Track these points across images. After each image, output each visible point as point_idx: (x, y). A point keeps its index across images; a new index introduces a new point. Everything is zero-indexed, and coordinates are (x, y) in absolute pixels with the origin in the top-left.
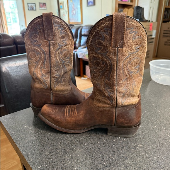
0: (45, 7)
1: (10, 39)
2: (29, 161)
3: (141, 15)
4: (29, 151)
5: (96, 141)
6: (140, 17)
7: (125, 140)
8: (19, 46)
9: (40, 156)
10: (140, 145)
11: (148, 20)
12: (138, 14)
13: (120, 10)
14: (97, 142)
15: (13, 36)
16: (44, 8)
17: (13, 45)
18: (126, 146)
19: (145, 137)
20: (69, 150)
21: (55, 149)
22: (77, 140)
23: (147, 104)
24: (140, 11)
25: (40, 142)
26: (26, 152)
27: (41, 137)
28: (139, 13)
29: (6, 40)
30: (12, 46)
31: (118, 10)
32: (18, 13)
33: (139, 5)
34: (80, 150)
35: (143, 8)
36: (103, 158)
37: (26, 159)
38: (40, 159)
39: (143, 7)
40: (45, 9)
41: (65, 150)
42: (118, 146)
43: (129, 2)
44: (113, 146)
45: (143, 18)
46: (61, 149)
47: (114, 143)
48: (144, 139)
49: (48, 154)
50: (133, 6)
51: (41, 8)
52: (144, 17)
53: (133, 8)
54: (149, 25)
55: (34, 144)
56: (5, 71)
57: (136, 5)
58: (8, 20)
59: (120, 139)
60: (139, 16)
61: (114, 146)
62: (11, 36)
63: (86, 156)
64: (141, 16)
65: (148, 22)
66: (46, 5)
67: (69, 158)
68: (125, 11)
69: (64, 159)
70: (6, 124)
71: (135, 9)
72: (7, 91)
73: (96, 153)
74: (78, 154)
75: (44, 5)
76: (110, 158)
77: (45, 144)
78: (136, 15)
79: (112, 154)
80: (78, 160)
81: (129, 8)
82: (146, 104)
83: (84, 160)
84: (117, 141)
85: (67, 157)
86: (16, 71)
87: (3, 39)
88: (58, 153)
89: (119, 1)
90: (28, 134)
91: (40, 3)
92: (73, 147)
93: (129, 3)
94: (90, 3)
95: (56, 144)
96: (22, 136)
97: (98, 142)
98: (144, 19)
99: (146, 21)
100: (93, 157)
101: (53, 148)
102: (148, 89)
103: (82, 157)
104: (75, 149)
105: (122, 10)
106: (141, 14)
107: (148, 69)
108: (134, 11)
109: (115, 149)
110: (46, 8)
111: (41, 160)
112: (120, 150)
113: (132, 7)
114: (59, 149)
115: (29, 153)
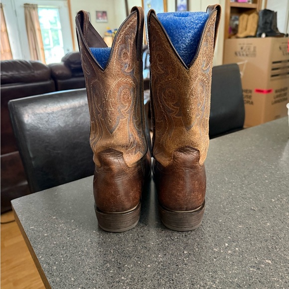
0: (105, 17)
1: (45, 70)
2: (53, 282)
3: (273, 25)
4: (55, 263)
5: (180, 250)
6: (270, 28)
7: (237, 249)
8: (59, 81)
9: (74, 273)
10: (267, 261)
11: (285, 33)
12: (266, 23)
13: (233, 18)
14: (183, 252)
15: (50, 66)
16: (104, 19)
17: (50, 79)
18: (240, 262)
19: (277, 245)
20: (129, 264)
21: (102, 262)
22: (145, 245)
23: (282, 182)
24: (271, 18)
25: (76, 248)
26: (49, 264)
27: (79, 237)
28: (268, 21)
29: (39, 72)
30: (48, 82)
31: (231, 17)
32: (62, 29)
33: (268, 8)
34: (149, 266)
35: (276, 13)
36: (193, 284)
37: (48, 279)
38: (73, 279)
39: (275, 11)
40: (106, 21)
41: (120, 264)
42: (223, 261)
43: (251, 3)
44: (213, 260)
45: (275, 30)
46: (114, 261)
47: (215, 255)
48: (276, 249)
49: (89, 271)
50: (258, 10)
51: (98, 21)
52: (277, 29)
53: (258, 14)
54: (286, 43)
55: (66, 251)
56: (27, 121)
57: (263, 8)
58: (46, 42)
59: (228, 246)
60: (268, 26)
61: (215, 260)
62: (47, 66)
63: (160, 278)
64: (272, 28)
65: (285, 36)
66: (106, 15)
67: (128, 281)
68: (243, 19)
69: (117, 282)
70: (21, 212)
71: (261, 14)
72: (31, 156)
73: (180, 272)
74: (145, 273)
75: (104, 14)
76: (206, 283)
77: (85, 251)
78: (263, 24)
79: (210, 276)
80: (145, 286)
81: (249, 14)
82: (280, 181)
83: (154, 286)
84: (222, 251)
85: (123, 278)
86: (47, 122)
87: (33, 71)
88: (108, 269)
89: (231, 3)
90: (57, 231)
91: (97, 12)
92: (137, 259)
93: (250, 5)
94: (180, 7)
95: (104, 253)
96: (45, 235)
97: (185, 252)
98: (277, 32)
99: (282, 35)
100: (173, 280)
101: (98, 260)
102: (284, 154)
103: (152, 280)
104: (140, 264)
105: (237, 17)
106: (271, 23)
107: (285, 118)
108: (259, 17)
109: (217, 266)
110: (107, 19)
111: (74, 281)
112: (227, 268)
113: (256, 12)
114: (110, 262)
115: (55, 268)
